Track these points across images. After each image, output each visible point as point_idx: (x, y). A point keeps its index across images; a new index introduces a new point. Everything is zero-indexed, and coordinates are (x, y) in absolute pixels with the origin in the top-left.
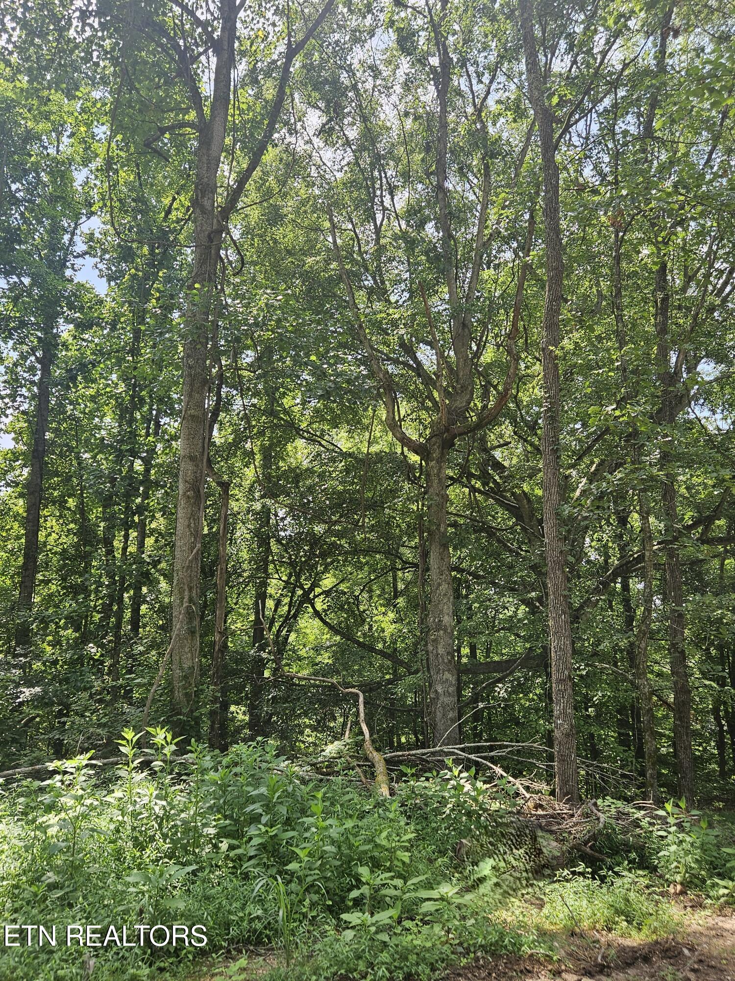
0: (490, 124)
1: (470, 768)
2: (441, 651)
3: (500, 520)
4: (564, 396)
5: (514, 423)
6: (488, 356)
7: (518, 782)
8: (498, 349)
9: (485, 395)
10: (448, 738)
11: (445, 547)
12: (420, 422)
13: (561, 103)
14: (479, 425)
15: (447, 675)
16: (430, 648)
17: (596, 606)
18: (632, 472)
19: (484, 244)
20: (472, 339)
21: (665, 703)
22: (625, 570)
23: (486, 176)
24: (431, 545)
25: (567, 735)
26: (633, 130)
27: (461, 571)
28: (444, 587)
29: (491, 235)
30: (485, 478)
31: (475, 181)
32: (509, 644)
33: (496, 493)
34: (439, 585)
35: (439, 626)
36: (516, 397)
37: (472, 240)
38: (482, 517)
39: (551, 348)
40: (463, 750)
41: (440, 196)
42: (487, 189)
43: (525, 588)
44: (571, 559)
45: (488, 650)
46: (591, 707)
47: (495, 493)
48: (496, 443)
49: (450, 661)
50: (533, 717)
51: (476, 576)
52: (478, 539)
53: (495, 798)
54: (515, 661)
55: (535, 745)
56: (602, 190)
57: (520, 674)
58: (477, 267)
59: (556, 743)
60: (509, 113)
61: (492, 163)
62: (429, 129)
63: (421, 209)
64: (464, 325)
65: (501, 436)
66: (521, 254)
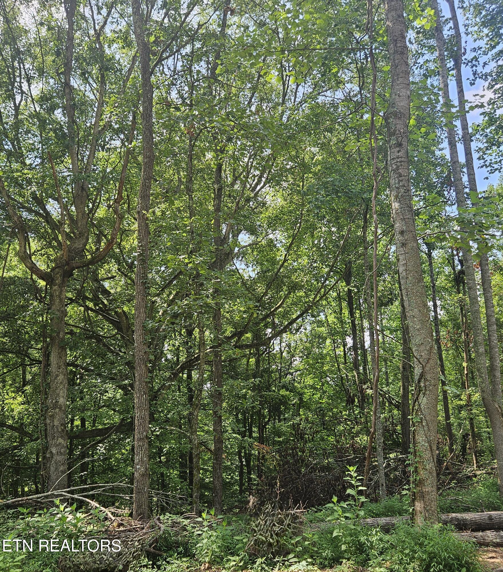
0: (106, 46)
1: (73, 503)
2: (56, 423)
3: (106, 330)
4: (153, 247)
5: (118, 262)
6: (101, 213)
7: (107, 510)
8: (109, 209)
9: (99, 241)
10: (58, 485)
11: (63, 349)
12: (48, 257)
13: (156, 42)
14: (92, 262)
15: (60, 440)
16: (48, 421)
17: (169, 389)
18: (195, 300)
19: (99, 132)
20: (89, 200)
21: (209, 450)
22: (189, 365)
23: (102, 83)
24: (52, 347)
25: (143, 475)
26: (204, 71)
27: (76, 366)
28: (61, 377)
29: (104, 126)
30: (96, 300)
31: (95, 85)
32: (110, 417)
33: (104, 311)
34: (57, 376)
35: (56, 405)
36: (120, 244)
37: (90, 127)
38: (92, 328)
39: (144, 212)
40: (68, 492)
41: (67, 91)
42: (102, 92)
43: (121, 377)
44: (152, 357)
45: (94, 421)
46: (163, 456)
47: (102, 311)
48: (105, 276)
49: (63, 430)
50: (122, 465)
51: (86, 369)
52: (90, 344)
53: (90, 523)
54: (112, 428)
55: (121, 484)
56: (183, 109)
57: (115, 437)
58: (93, 148)
59: (135, 481)
60: (120, 41)
61: (107, 75)
62: (59, 39)
63: (52, 97)
64: (83, 189)
65: (109, 271)
66: (126, 144)
